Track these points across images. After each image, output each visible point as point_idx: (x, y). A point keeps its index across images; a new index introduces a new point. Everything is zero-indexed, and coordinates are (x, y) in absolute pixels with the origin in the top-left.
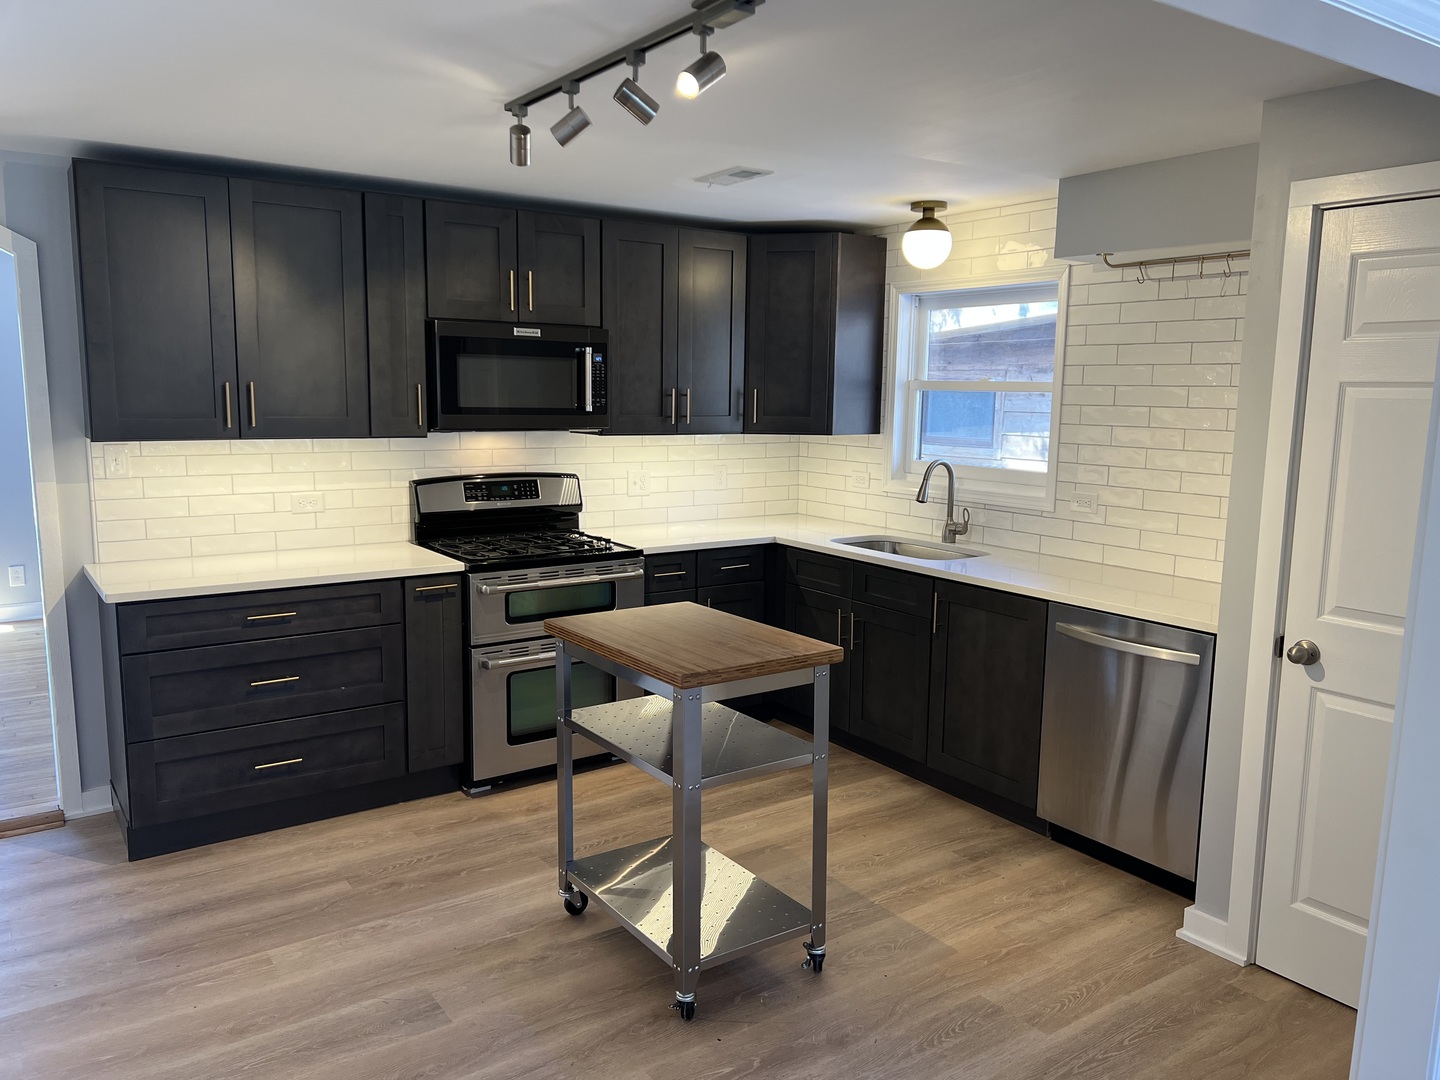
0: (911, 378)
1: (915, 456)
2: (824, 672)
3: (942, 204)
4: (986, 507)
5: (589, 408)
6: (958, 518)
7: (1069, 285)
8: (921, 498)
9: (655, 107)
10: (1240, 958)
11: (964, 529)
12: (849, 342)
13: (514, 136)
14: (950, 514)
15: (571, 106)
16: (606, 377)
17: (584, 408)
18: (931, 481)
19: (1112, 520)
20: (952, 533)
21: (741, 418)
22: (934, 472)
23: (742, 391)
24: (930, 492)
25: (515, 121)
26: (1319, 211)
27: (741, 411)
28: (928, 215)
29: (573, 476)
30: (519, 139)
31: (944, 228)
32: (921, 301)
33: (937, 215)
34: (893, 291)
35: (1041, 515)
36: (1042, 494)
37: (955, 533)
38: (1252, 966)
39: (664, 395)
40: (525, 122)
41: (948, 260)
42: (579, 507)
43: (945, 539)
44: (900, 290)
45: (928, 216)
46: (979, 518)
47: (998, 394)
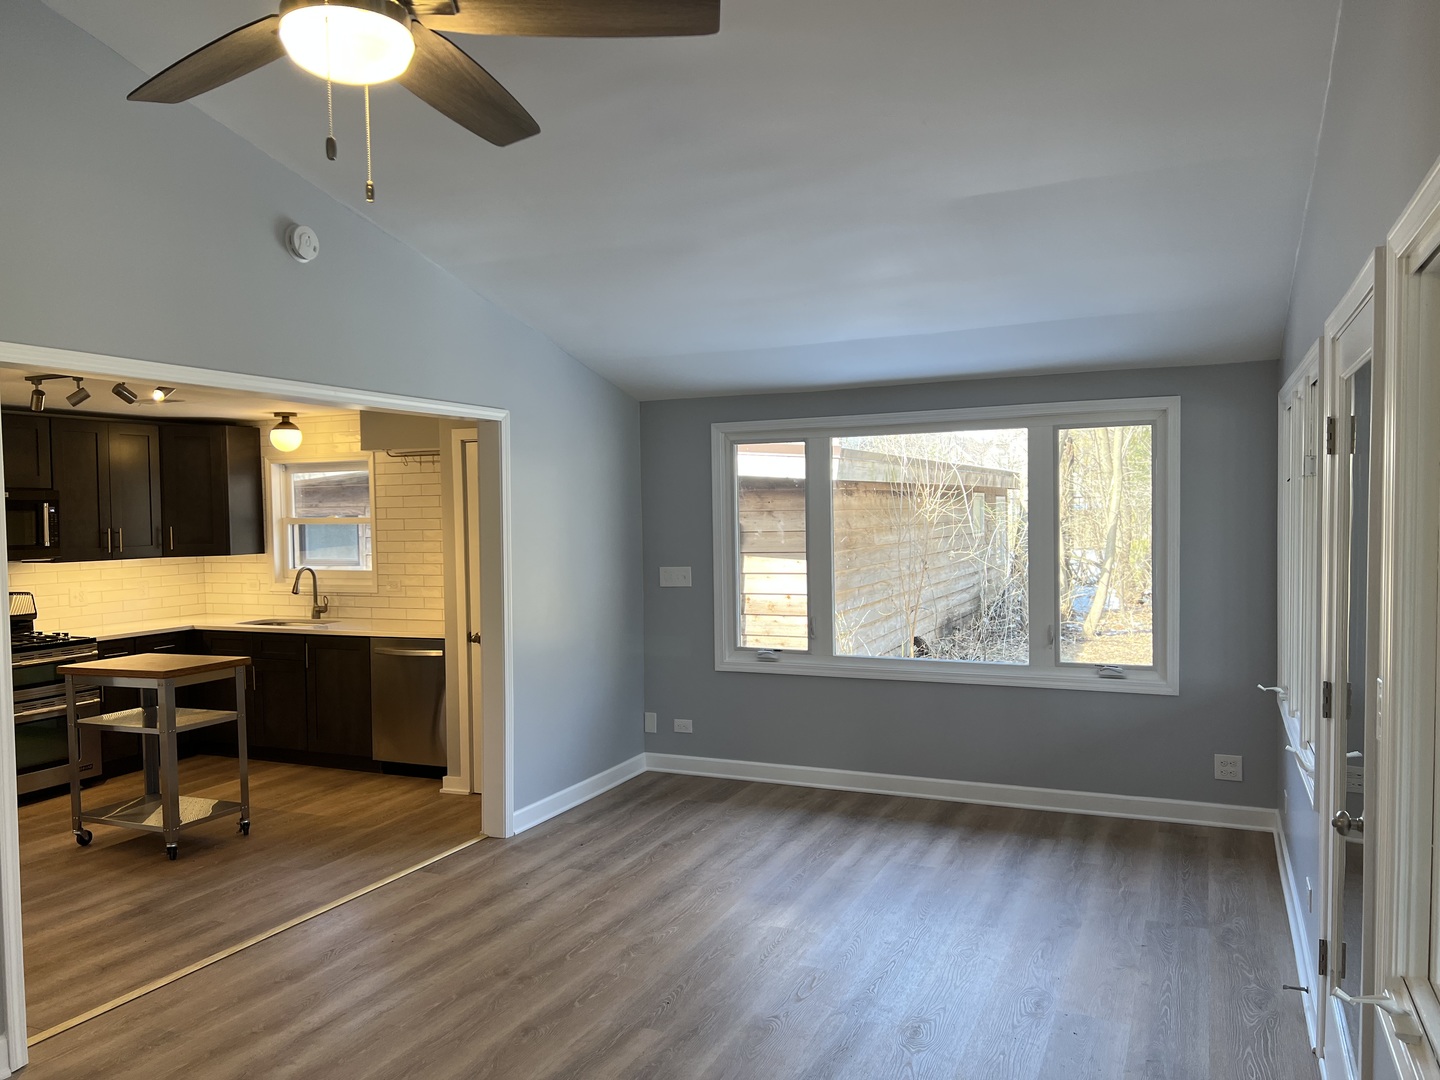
0: (284, 516)
1: (291, 566)
2: (242, 670)
3: (294, 414)
4: (338, 594)
5: (47, 544)
6: (321, 603)
7: (374, 463)
8: (295, 592)
9: (135, 397)
10: (466, 791)
11: (325, 609)
12: (238, 493)
13: (35, 397)
14: (316, 601)
15: (78, 387)
16: (58, 522)
17: (44, 544)
18: (301, 581)
19: (409, 594)
20: (318, 612)
21: (161, 547)
22: (302, 576)
23: (160, 528)
24: (301, 588)
25: (34, 387)
26: (463, 443)
27: (161, 542)
28: (286, 420)
29: (28, 594)
30: (38, 399)
31: (297, 428)
32: (286, 467)
33: (292, 420)
34: (267, 461)
35: (371, 595)
36: (370, 583)
37: (319, 612)
38: (473, 794)
39: (101, 534)
40: (40, 387)
41: (302, 444)
42: (34, 616)
43: (313, 617)
44: (272, 461)
45: (285, 422)
46: (335, 602)
47: (360, 525)
